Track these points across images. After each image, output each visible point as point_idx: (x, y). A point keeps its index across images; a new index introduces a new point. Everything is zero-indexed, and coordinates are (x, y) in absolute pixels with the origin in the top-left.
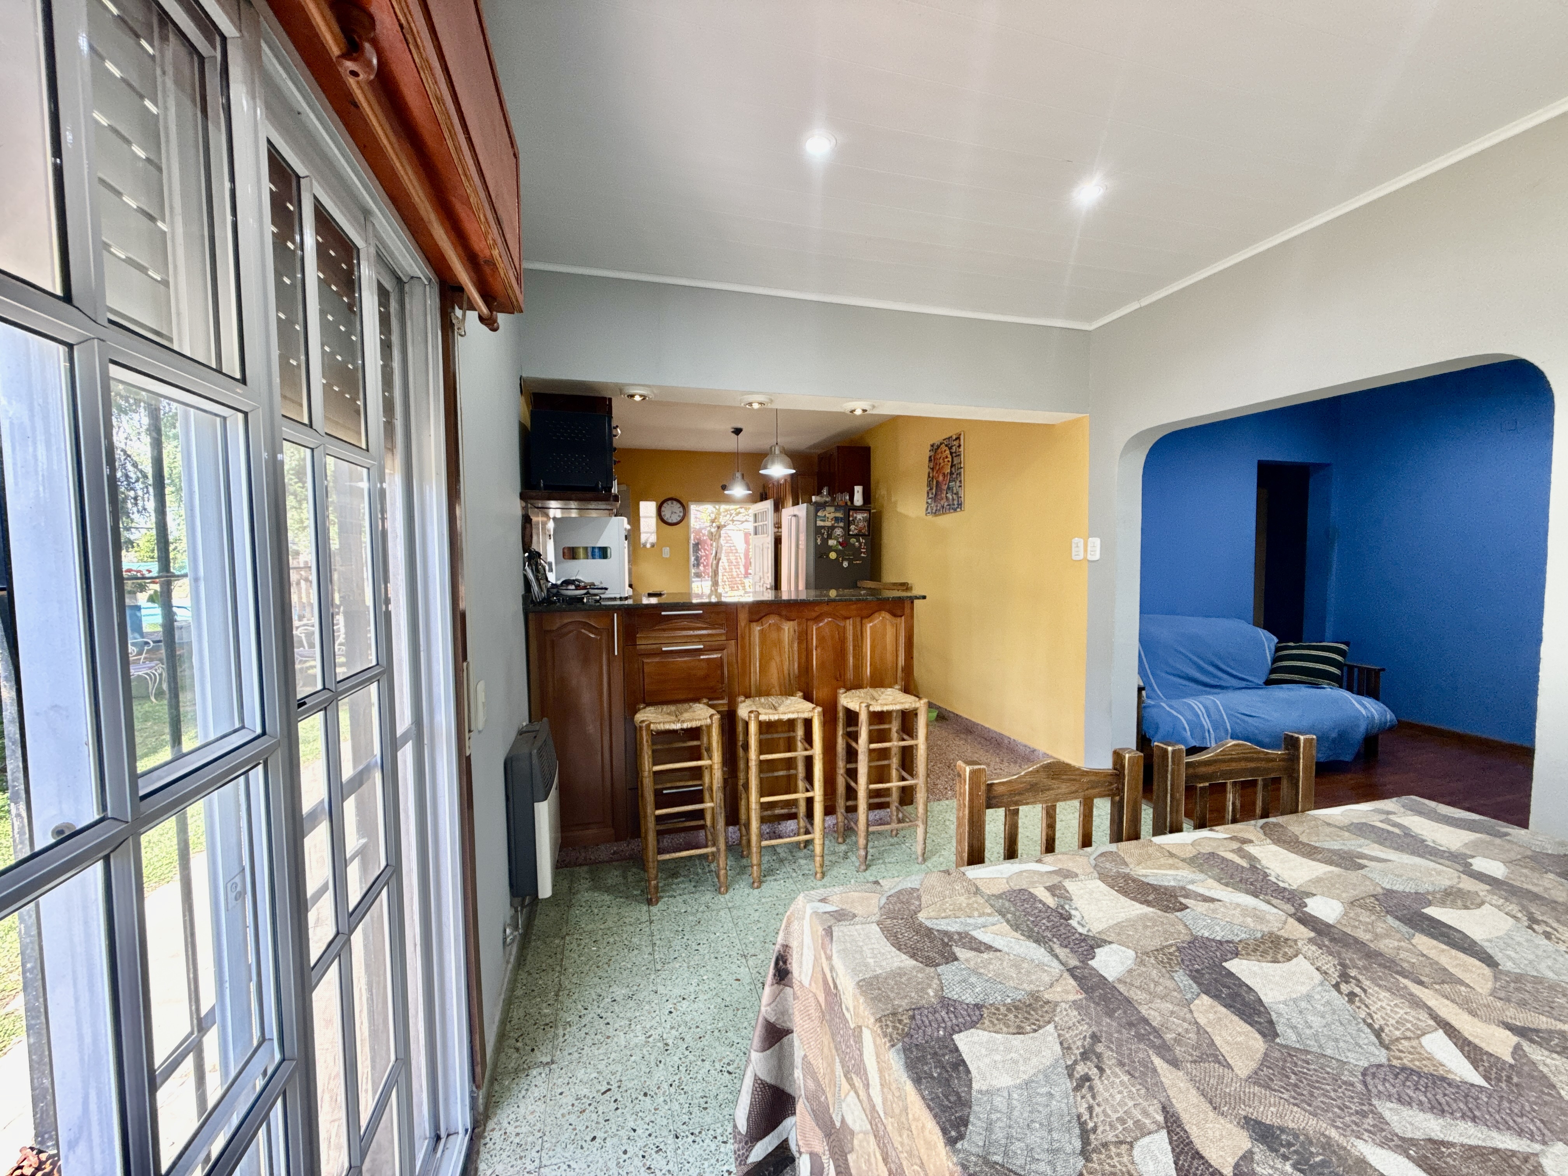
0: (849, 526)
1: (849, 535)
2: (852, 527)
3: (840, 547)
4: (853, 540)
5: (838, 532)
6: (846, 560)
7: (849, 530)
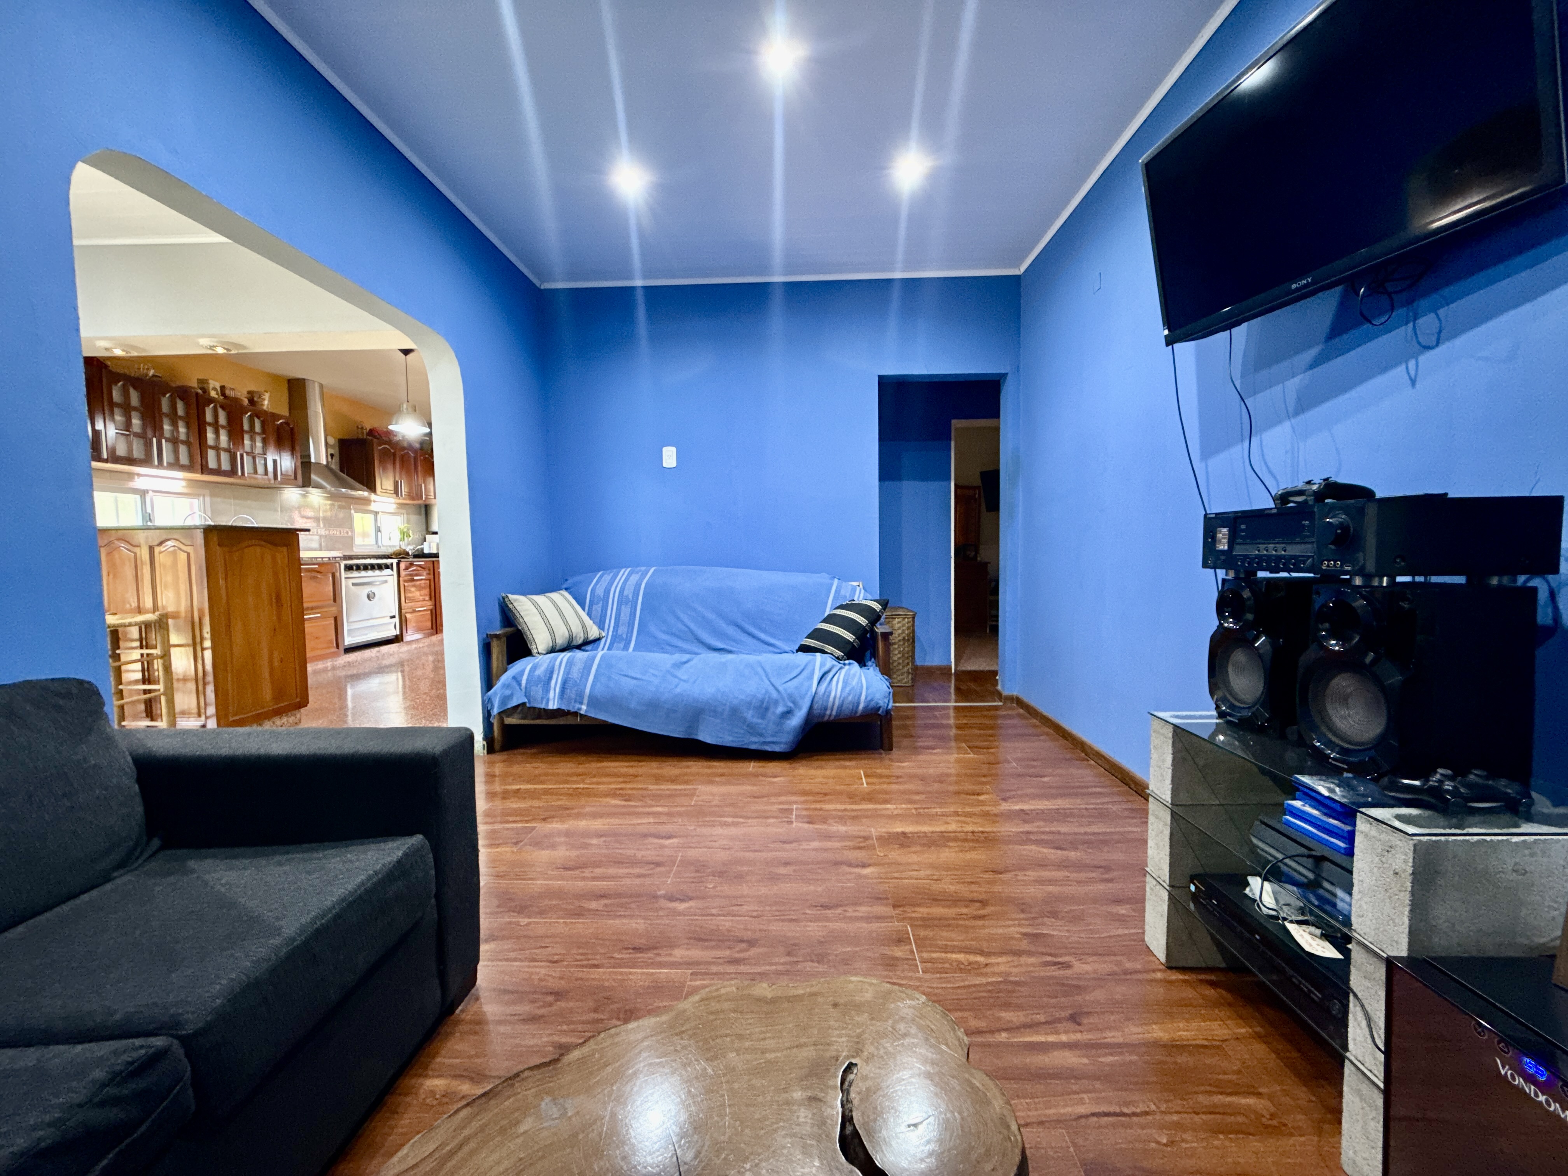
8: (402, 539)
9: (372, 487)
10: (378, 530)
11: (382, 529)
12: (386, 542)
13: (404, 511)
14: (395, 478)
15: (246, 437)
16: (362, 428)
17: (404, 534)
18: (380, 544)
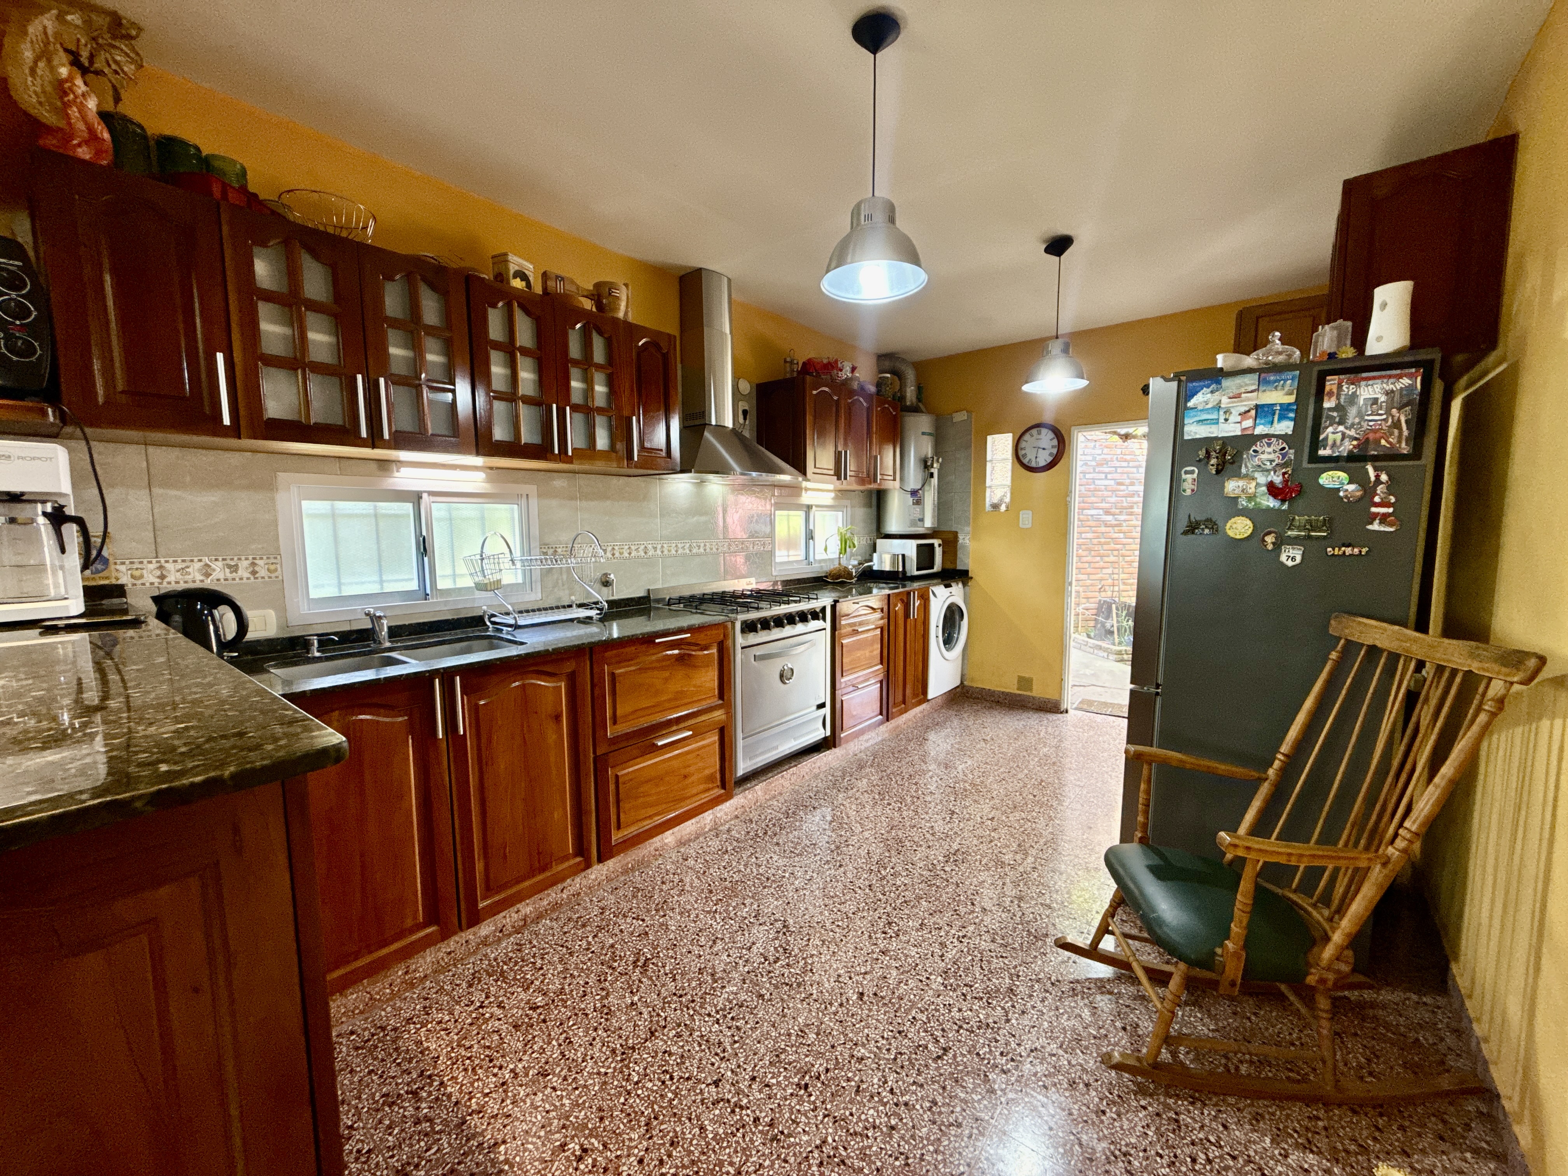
0: (1317, 429)
1: (1314, 458)
2: (1331, 433)
3: (1271, 503)
4: (1330, 479)
5: (1268, 454)
6: (1294, 541)
7: (1316, 443)
8: (843, 551)
9: (801, 468)
10: (810, 536)
11: (817, 535)
12: (820, 555)
13: (847, 502)
14: (836, 447)
15: (575, 372)
16: (791, 362)
17: (845, 543)
18: (811, 559)
